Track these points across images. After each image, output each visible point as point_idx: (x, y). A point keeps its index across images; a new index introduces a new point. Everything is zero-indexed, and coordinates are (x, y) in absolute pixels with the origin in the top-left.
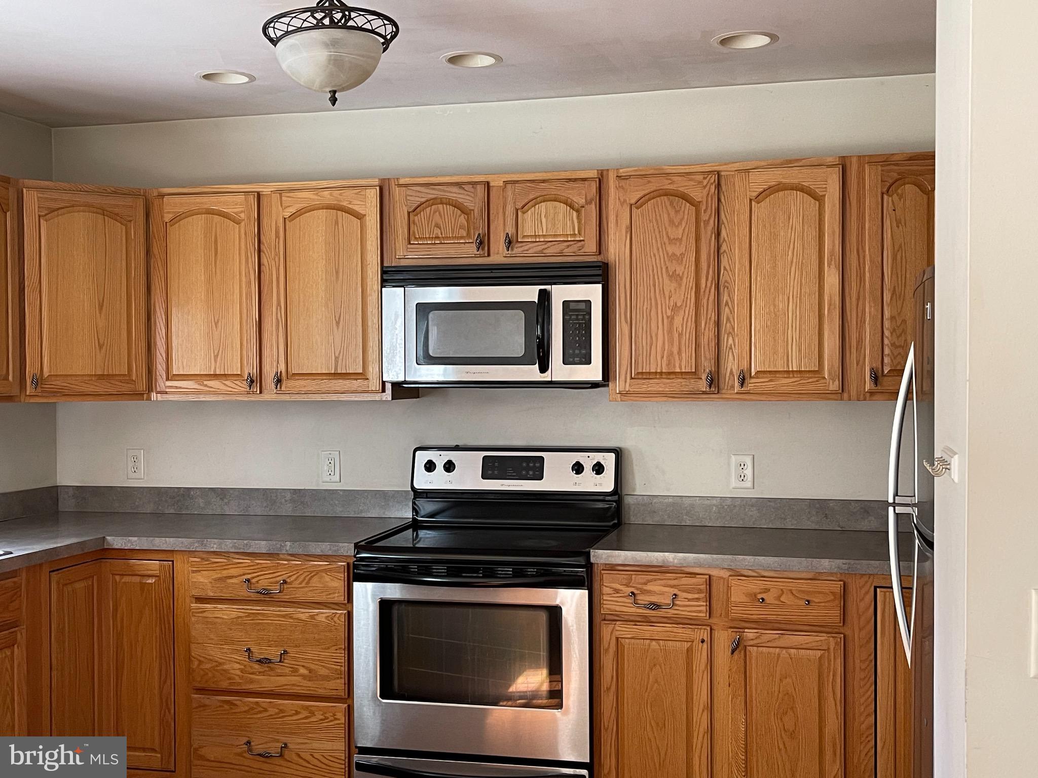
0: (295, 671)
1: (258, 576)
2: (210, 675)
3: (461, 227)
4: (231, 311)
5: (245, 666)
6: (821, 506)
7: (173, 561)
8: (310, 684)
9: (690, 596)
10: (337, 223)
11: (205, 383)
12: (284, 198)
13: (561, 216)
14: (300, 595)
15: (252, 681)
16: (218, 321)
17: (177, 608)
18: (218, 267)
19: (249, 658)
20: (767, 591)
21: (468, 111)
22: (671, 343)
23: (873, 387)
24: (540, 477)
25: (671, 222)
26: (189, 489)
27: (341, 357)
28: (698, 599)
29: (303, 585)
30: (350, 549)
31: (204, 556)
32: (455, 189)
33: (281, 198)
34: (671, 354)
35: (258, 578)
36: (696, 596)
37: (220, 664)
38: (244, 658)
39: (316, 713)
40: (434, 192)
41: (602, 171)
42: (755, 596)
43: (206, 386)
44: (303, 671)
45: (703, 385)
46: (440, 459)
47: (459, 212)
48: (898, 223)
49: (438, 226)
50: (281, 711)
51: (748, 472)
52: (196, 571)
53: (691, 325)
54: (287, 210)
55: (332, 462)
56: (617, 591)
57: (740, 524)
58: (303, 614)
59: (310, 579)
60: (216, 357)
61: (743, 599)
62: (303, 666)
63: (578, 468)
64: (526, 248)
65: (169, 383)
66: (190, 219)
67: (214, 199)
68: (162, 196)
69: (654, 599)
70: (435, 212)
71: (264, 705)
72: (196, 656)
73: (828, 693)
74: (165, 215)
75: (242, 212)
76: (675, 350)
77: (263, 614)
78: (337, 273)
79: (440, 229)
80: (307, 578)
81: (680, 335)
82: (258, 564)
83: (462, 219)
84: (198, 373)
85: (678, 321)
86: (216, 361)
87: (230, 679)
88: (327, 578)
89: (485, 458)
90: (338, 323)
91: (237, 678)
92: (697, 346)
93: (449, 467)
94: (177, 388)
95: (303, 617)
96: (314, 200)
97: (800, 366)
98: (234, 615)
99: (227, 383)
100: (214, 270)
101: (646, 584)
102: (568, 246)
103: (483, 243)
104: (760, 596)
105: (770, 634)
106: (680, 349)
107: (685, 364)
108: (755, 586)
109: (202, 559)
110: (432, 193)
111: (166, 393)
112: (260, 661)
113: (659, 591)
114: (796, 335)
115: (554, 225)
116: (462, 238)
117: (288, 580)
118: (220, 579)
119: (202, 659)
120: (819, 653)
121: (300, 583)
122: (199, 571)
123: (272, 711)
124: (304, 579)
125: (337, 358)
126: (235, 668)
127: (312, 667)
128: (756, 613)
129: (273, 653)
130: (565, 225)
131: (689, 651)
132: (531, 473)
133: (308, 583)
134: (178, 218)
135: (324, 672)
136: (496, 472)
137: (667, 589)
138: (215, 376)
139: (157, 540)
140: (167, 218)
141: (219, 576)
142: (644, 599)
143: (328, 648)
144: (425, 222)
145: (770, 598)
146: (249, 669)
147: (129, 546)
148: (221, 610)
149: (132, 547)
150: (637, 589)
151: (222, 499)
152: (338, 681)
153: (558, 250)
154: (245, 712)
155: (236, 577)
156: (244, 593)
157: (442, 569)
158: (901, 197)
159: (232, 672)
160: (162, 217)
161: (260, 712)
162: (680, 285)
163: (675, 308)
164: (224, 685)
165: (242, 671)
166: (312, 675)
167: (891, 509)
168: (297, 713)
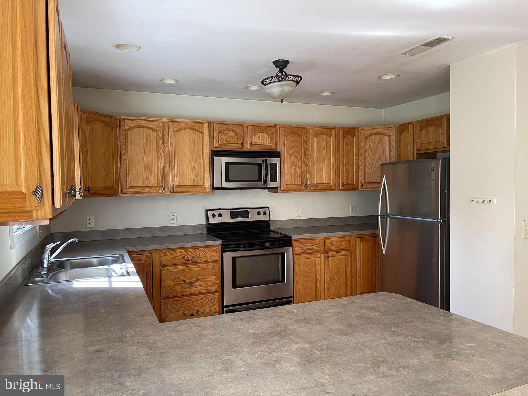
0: (201, 285)
1: (188, 255)
2: (169, 292)
3: (236, 139)
4: (153, 163)
5: (183, 286)
6: (317, 220)
7: (152, 254)
8: (206, 288)
9: (316, 245)
10: (194, 134)
11: (143, 189)
12: (174, 124)
13: (265, 137)
14: (203, 260)
15: (185, 291)
16: (148, 167)
17: (154, 270)
18: (148, 147)
19: (185, 284)
20: (334, 242)
21: (220, 100)
22: (295, 176)
23: (343, 187)
24: (248, 217)
25: (295, 141)
26: (116, 230)
27: (195, 180)
28: (318, 246)
29: (204, 256)
30: (220, 242)
31: (166, 250)
32: (234, 126)
33: (173, 124)
34: (295, 179)
35: (188, 256)
36: (318, 245)
37: (173, 287)
38: (183, 284)
39: (209, 298)
40: (227, 127)
41: (276, 125)
42: (331, 243)
43: (144, 190)
44: (205, 285)
45: (303, 188)
46: (217, 213)
47: (235, 134)
48: (347, 145)
49: (228, 138)
50: (196, 299)
51: (300, 212)
52: (164, 256)
53: (300, 171)
54: (175, 128)
55: (174, 216)
56: (298, 246)
57: (299, 226)
58: (204, 266)
59: (206, 254)
60: (147, 180)
61: (328, 244)
62: (204, 283)
63: (259, 213)
64: (255, 146)
65: (128, 190)
66: (136, 129)
67: (146, 122)
68: (124, 120)
69: (307, 247)
70: (227, 133)
71: (190, 299)
72: (164, 286)
73: (347, 267)
74: (126, 127)
75: (157, 128)
76: (296, 178)
77: (189, 268)
78: (194, 151)
79: (229, 138)
80: (205, 254)
81: (297, 173)
82: (188, 251)
83: (236, 136)
84: (140, 186)
85: (297, 169)
86: (147, 181)
87: (177, 292)
88: (212, 253)
89: (231, 212)
90: (194, 168)
91: (180, 291)
92: (302, 176)
93: (220, 215)
94: (131, 191)
95: (203, 266)
96: (185, 126)
97: (326, 182)
98: (179, 269)
99: (152, 189)
100: (146, 148)
101: (305, 243)
102: (267, 147)
103: (242, 144)
104: (332, 243)
105: (334, 253)
106: (297, 177)
107: (299, 182)
108: (331, 241)
109: (166, 251)
110: (226, 127)
111: (127, 193)
112: (189, 284)
113: (308, 245)
114: (325, 174)
115: (263, 140)
116: (236, 142)
117: (199, 255)
118: (173, 258)
119: (165, 287)
120: (345, 256)
121: (203, 255)
122: (165, 256)
123: (193, 300)
124: (204, 254)
125: (194, 180)
126: (179, 288)
127: (207, 283)
128: (331, 248)
129: (193, 280)
130: (266, 140)
131: (316, 260)
132: (245, 216)
133: (206, 255)
134: (131, 128)
135: (212, 284)
136: (235, 216)
137: (310, 244)
138: (147, 187)
139: (148, 247)
140: (126, 128)
141: (173, 256)
142: (304, 248)
143: (213, 276)
144: (224, 136)
145: (334, 243)
146: (184, 287)
147: (136, 250)
148: (173, 268)
149: (137, 250)
150: (303, 245)
151: (131, 232)
152: (216, 286)
153: (265, 148)
154: (183, 302)
155: (179, 256)
156: (183, 261)
157: (250, 245)
158: (347, 138)
159: (178, 289)
160: (124, 127)
161: (189, 301)
162: (297, 159)
163: (296, 166)
164: (175, 294)
165: (181, 288)
166: (207, 285)
167: (380, 217)
168: (202, 299)
